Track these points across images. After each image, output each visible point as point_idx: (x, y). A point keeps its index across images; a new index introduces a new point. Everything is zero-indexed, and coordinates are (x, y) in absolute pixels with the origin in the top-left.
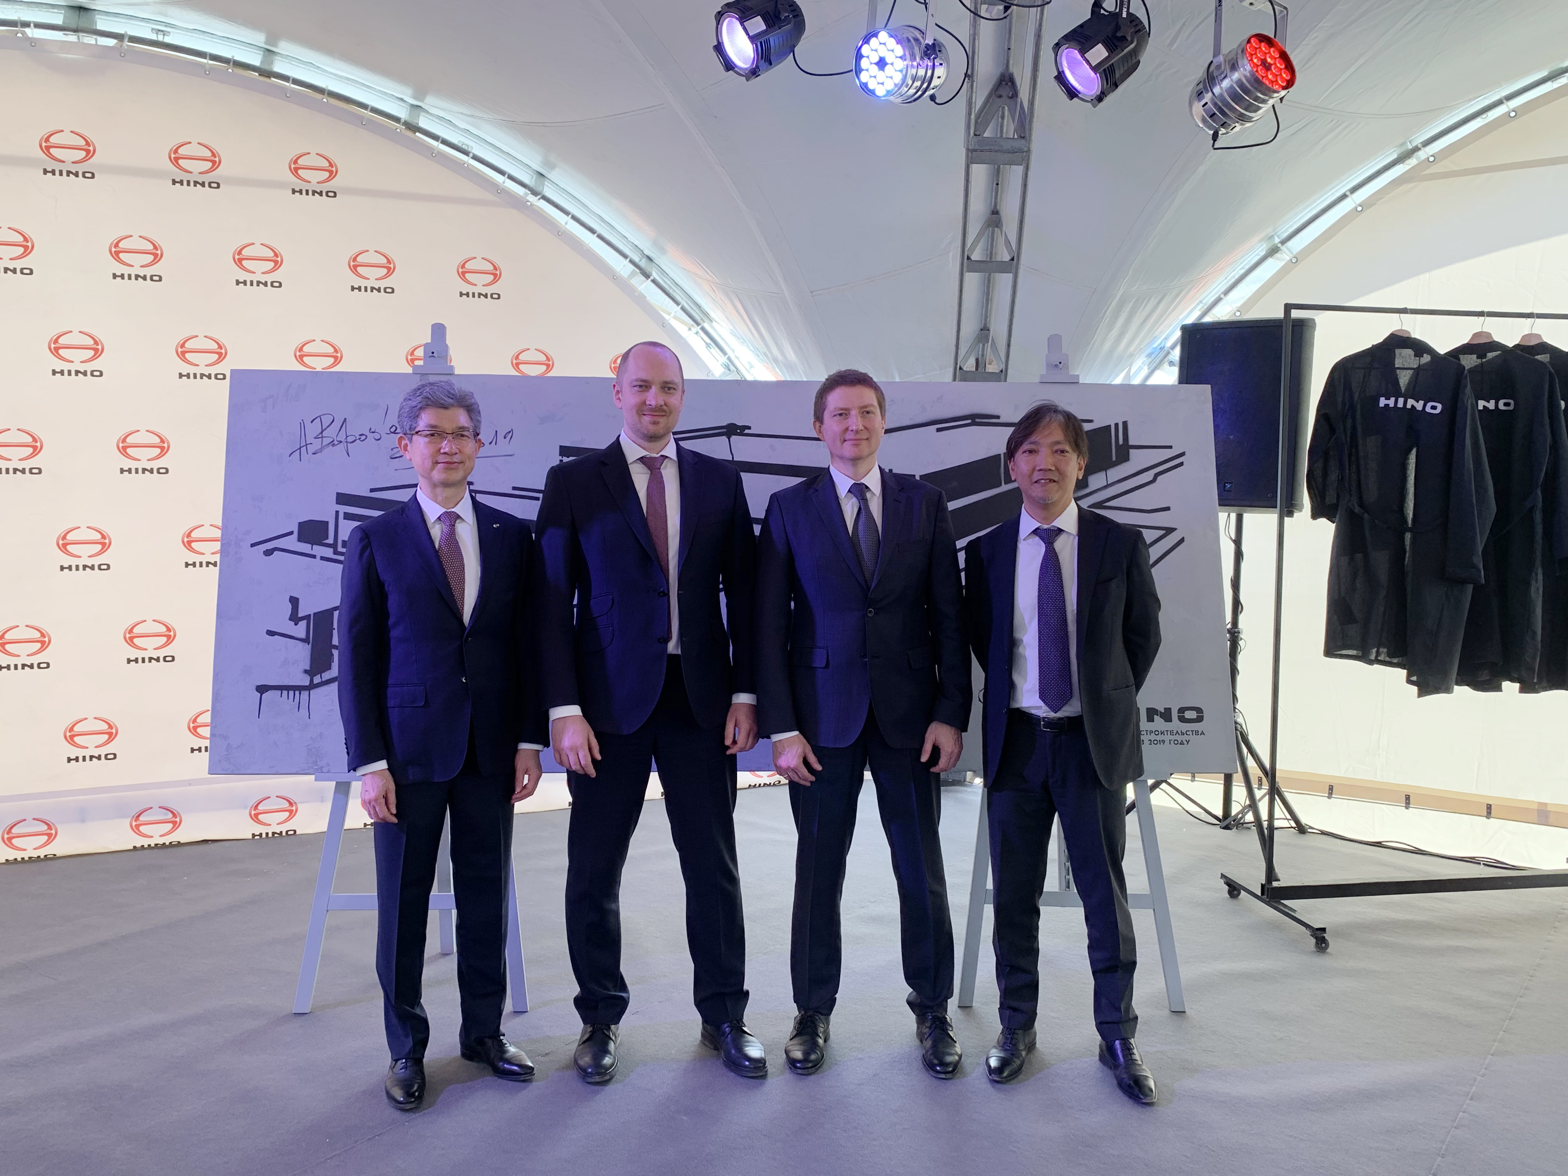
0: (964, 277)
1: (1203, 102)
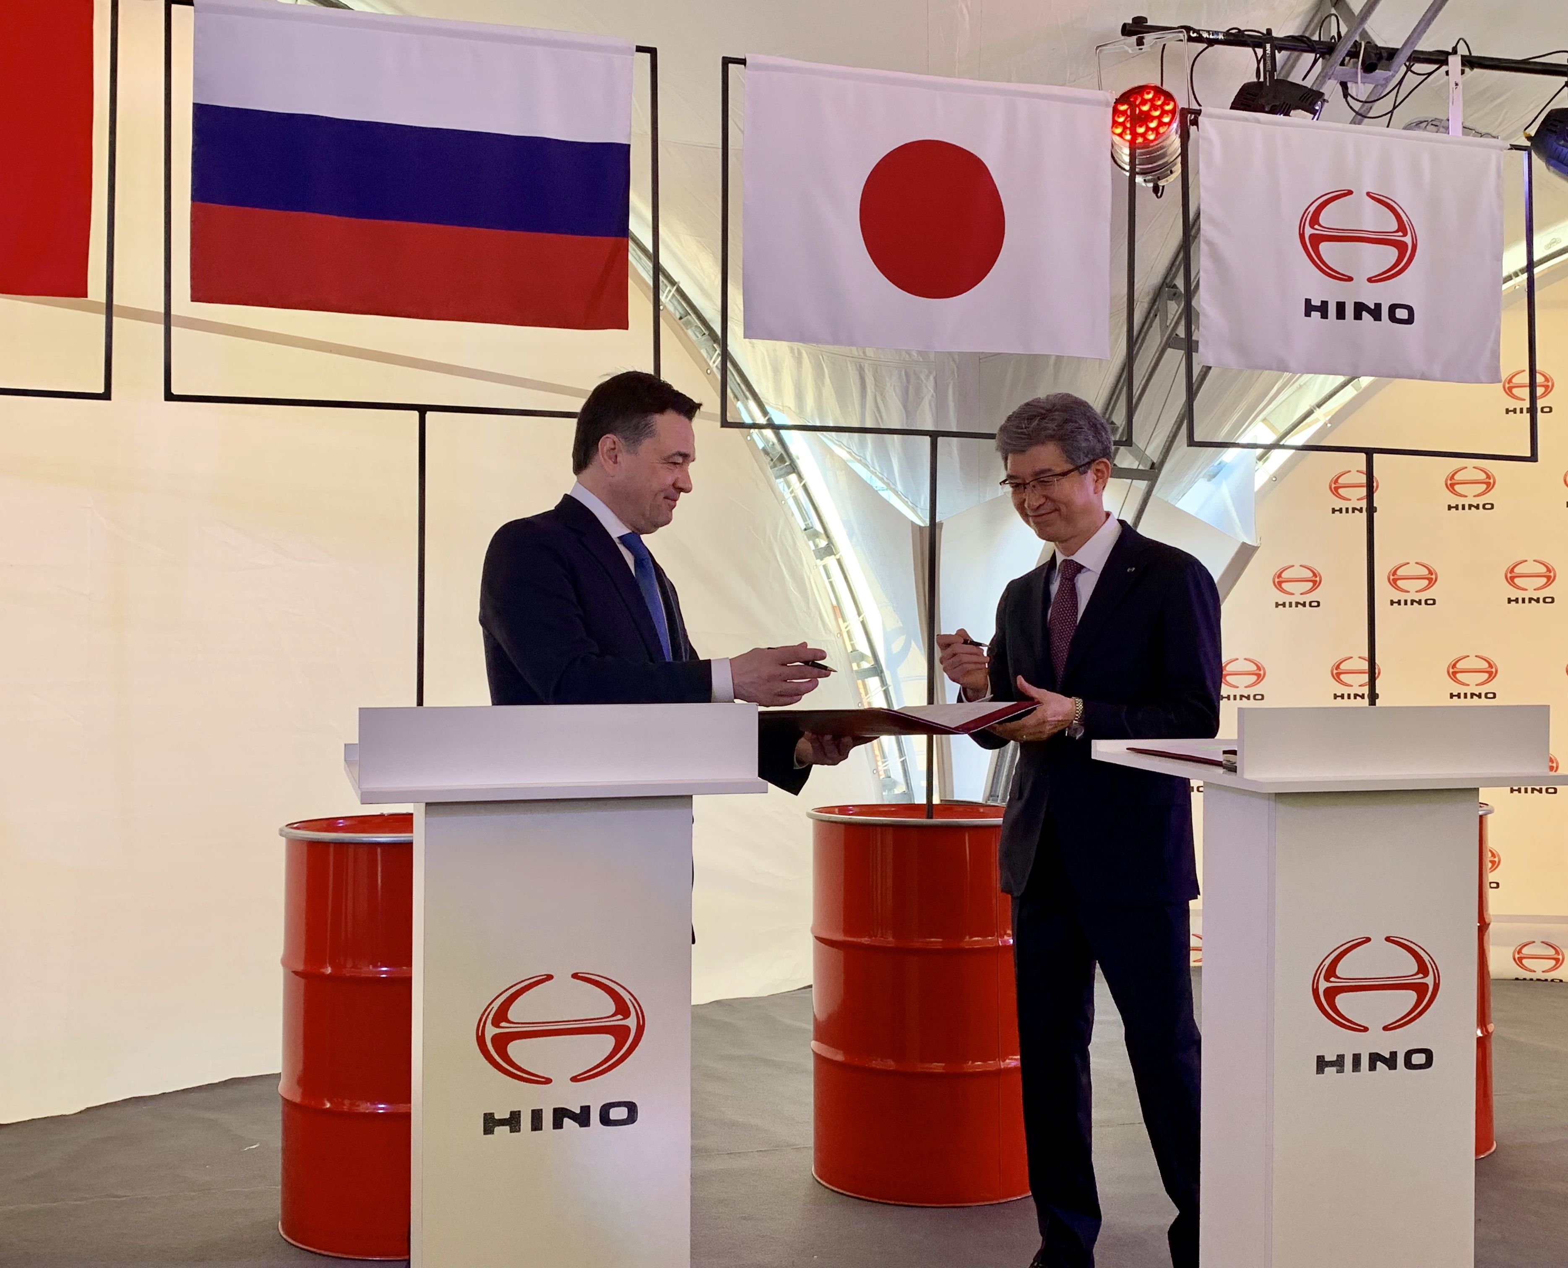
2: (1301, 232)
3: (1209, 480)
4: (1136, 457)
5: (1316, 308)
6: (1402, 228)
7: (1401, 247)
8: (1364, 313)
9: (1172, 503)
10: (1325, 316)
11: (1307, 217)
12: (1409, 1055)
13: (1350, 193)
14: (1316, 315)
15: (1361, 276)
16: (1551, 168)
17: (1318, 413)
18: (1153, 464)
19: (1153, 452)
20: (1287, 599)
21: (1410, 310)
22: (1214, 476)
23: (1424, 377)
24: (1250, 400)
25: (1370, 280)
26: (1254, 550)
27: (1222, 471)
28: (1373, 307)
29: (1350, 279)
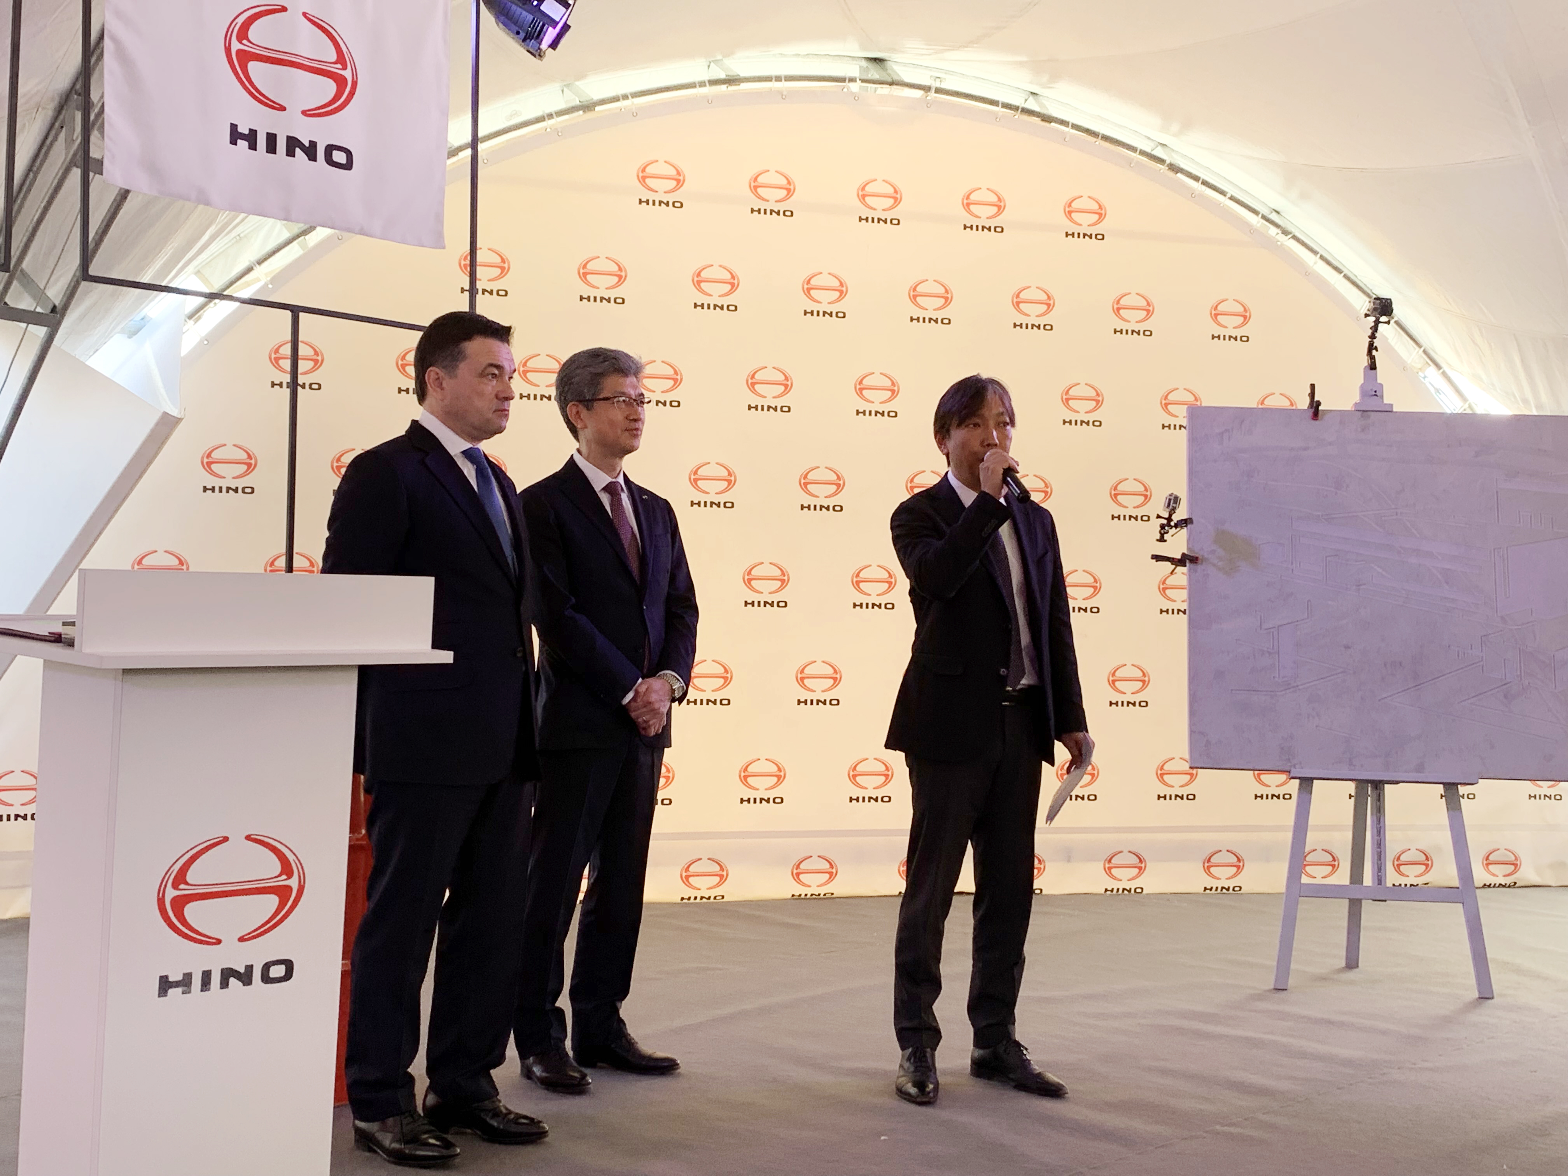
2: (227, 45)
3: (130, 337)
4: (34, 297)
5: (243, 137)
6: (341, 59)
7: (341, 82)
8: (298, 150)
9: (81, 359)
10: (253, 146)
11: (235, 26)
12: (267, 967)
13: (284, 9)
14: (243, 144)
15: (295, 105)
16: (501, 25)
17: (258, 271)
18: (55, 307)
19: (55, 293)
20: (217, 483)
21: (349, 154)
22: (135, 333)
23: (363, 232)
24: (176, 245)
25: (304, 113)
26: (177, 422)
27: (145, 328)
28: (307, 145)
29: (283, 109)
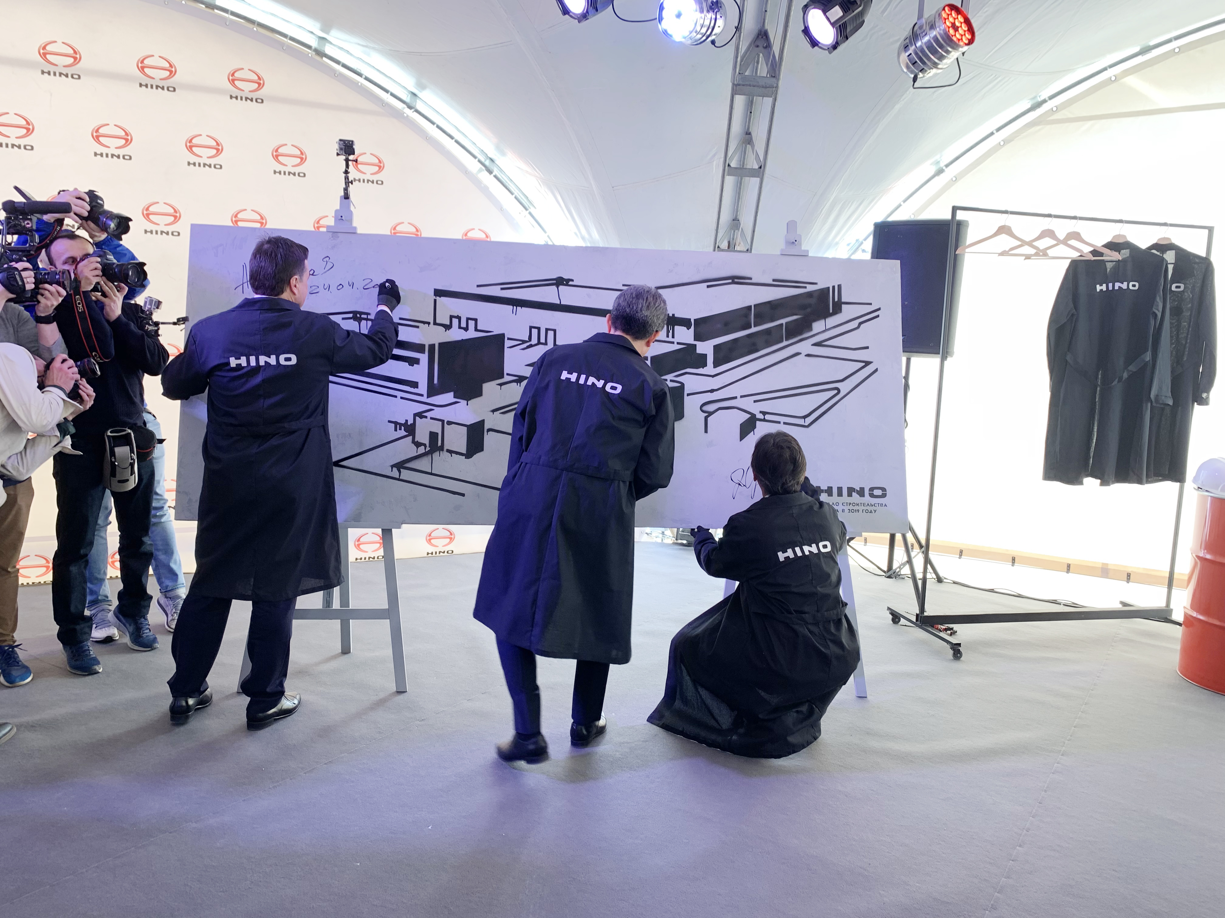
0: (725, 179)
1: (907, 54)
